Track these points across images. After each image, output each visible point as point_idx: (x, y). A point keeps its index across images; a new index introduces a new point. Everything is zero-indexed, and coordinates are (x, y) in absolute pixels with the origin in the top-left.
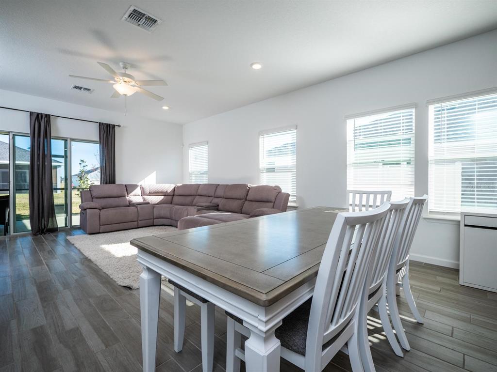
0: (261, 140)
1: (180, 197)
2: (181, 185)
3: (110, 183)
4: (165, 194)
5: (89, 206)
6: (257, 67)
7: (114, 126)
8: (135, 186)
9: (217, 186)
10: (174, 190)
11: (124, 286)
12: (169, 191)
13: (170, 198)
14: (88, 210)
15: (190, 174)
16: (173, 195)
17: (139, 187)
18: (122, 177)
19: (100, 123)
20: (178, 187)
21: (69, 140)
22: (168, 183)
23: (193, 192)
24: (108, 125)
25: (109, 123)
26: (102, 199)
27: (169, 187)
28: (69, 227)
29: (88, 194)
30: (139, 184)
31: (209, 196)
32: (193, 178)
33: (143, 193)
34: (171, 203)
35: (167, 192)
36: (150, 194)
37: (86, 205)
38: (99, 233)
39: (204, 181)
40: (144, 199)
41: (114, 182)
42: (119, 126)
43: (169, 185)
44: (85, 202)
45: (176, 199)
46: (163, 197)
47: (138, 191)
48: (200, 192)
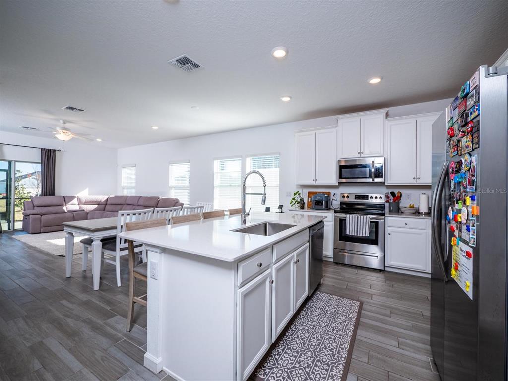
0: (170, 167)
1: (112, 206)
2: (114, 196)
3: (50, 195)
4: (99, 203)
5: (31, 213)
6: (155, 128)
7: (54, 151)
8: (72, 198)
9: (140, 198)
10: (107, 200)
11: (59, 256)
12: (103, 201)
13: (103, 206)
14: (31, 216)
15: (123, 188)
16: (106, 204)
17: (76, 199)
18: (62, 190)
19: (42, 149)
20: (111, 198)
21: (13, 162)
22: (102, 195)
23: (123, 202)
24: (49, 151)
25: (49, 148)
26: (42, 208)
27: (103, 198)
28: (12, 230)
29: (30, 204)
30: (77, 196)
31: (134, 205)
32: (125, 190)
33: (80, 202)
34: (104, 210)
35: (100, 201)
36: (87, 203)
37: (28, 212)
38: (40, 233)
39: (133, 193)
40: (80, 207)
41: (53, 195)
42: (59, 151)
43: (103, 196)
44: (28, 210)
45: (108, 207)
46: (97, 206)
47: (75, 201)
48: (127, 202)
